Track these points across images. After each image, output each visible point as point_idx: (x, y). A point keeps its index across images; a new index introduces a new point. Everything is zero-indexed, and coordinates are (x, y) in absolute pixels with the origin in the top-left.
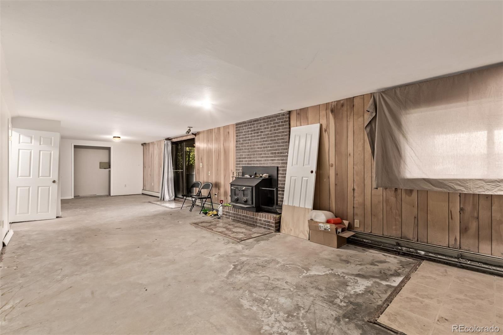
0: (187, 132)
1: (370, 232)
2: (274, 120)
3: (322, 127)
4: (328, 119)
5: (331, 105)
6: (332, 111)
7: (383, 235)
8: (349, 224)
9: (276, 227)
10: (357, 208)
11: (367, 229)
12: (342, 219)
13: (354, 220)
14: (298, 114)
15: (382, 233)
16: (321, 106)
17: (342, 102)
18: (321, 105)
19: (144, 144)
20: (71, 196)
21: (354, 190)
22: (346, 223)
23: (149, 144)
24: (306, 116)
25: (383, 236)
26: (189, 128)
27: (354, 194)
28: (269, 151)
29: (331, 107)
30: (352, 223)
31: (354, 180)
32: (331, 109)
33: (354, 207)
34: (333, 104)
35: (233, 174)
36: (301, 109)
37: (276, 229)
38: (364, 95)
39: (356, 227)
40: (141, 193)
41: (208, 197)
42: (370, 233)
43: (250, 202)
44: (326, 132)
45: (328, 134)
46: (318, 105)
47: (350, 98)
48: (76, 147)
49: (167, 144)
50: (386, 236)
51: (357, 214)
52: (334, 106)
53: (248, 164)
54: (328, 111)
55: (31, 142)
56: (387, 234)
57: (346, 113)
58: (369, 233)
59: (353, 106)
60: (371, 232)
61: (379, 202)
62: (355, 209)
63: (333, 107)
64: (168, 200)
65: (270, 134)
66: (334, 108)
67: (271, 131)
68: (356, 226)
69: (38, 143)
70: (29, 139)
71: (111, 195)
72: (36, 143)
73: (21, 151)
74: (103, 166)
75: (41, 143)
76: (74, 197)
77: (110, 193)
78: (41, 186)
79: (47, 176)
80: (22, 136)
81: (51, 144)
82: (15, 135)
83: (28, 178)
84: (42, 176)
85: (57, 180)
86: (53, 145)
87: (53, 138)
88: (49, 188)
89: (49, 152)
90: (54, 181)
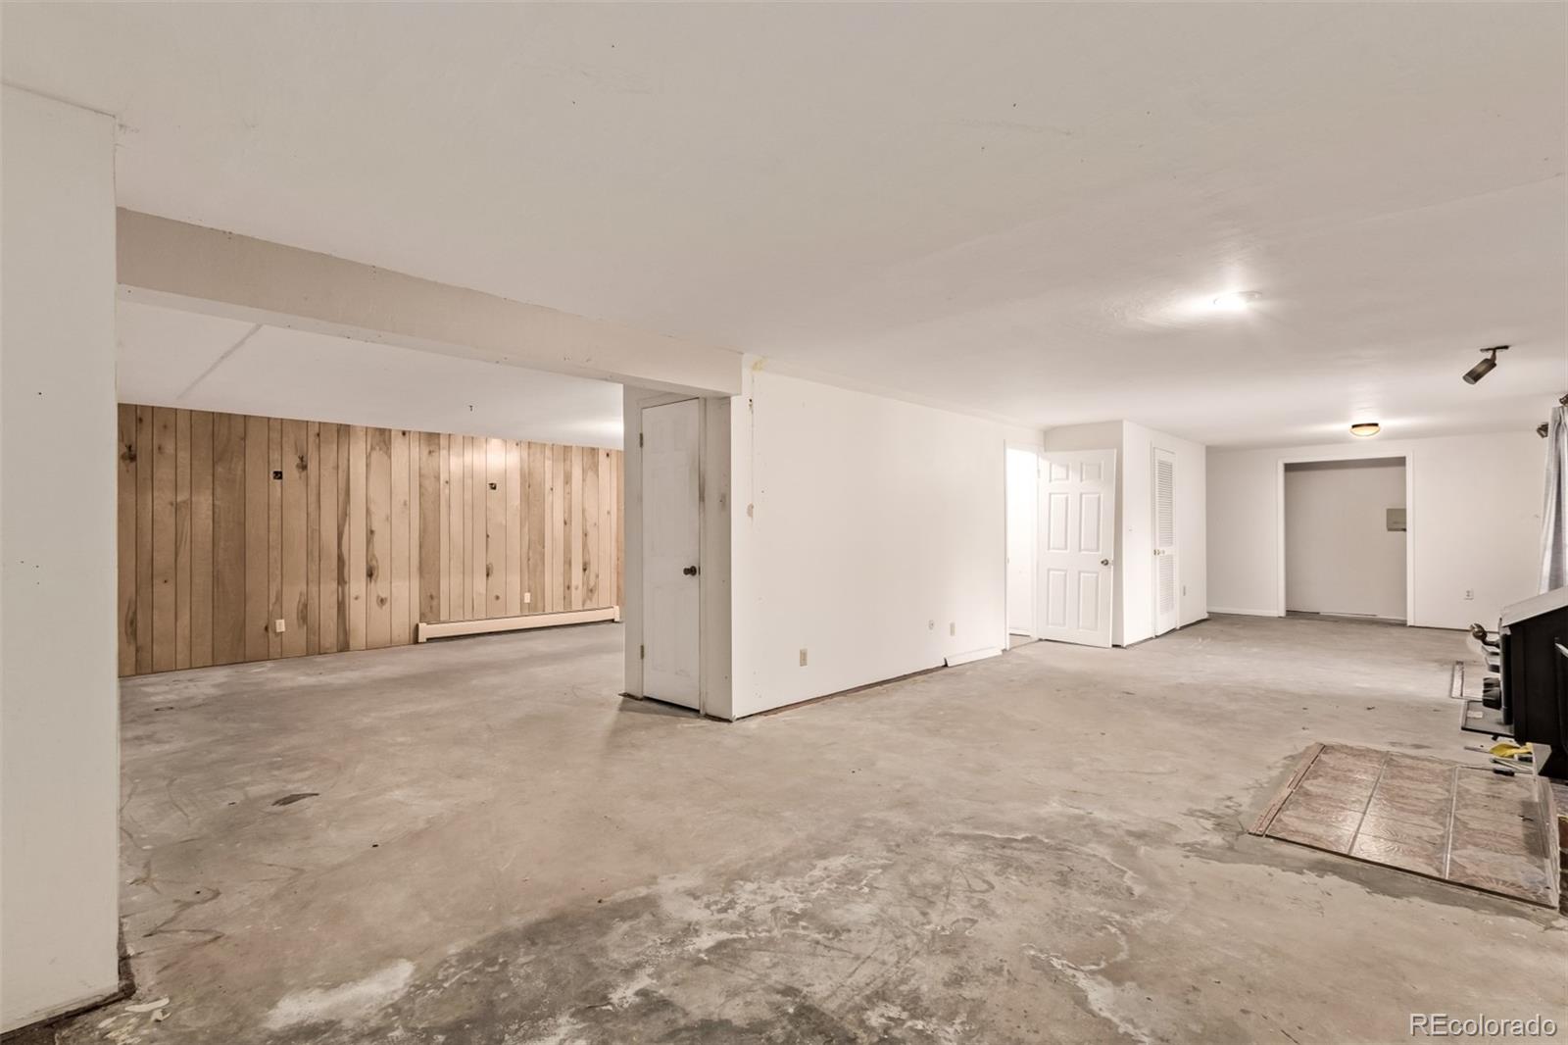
19: (1544, 429)
20: (1277, 610)
48: (1291, 468)
49: (1558, 424)
55: (1068, 478)
69: (1079, 479)
70: (1064, 470)
71: (1409, 624)
72: (1074, 477)
73: (1052, 496)
74: (1396, 521)
75: (1084, 477)
76: (1289, 612)
77: (1406, 616)
78: (1084, 572)
79: (1092, 550)
80: (1053, 466)
81: (1100, 477)
82: (1044, 464)
83: (1065, 551)
84: (1086, 550)
85: (1111, 559)
86: (1102, 479)
87: (1103, 462)
88: (1097, 577)
89: (1065, 496)
90: (1105, 563)
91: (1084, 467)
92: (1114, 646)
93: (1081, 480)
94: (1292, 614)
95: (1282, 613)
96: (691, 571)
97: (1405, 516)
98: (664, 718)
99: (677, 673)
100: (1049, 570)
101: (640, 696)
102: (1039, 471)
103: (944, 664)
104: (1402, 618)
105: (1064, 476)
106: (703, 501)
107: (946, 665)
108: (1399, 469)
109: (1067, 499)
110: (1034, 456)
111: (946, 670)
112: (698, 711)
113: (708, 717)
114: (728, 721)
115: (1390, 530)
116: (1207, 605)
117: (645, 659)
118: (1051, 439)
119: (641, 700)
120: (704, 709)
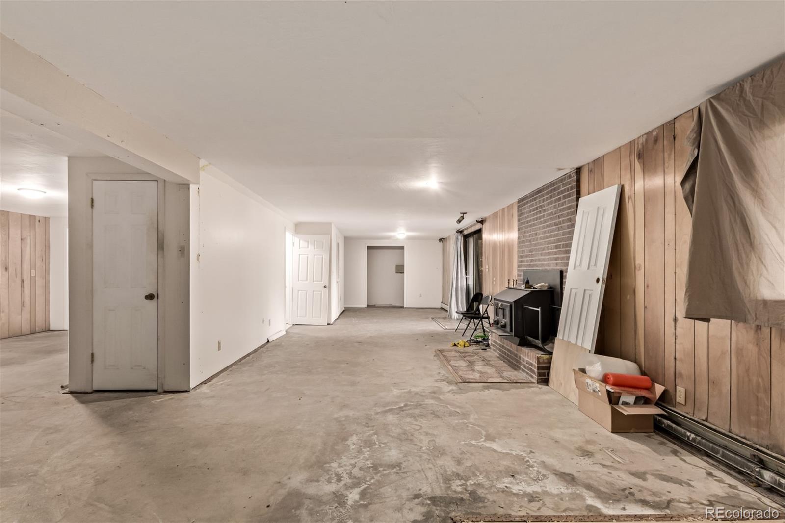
0: (458, 220)
1: (704, 418)
2: (559, 188)
3: (624, 188)
4: (633, 173)
5: (638, 144)
6: (640, 156)
7: (730, 432)
8: (665, 393)
9: (540, 374)
10: (681, 360)
11: (699, 410)
12: (654, 381)
13: (676, 385)
14: (591, 171)
15: (727, 427)
16: (622, 149)
17: (655, 134)
18: (622, 146)
19: (441, 240)
20: (364, 305)
21: (675, 320)
22: (659, 389)
23: (446, 238)
24: (602, 174)
25: (730, 434)
26: (462, 215)
27: (675, 329)
28: (553, 243)
29: (638, 147)
30: (671, 390)
31: (675, 300)
32: (638, 153)
33: (675, 358)
34: (641, 141)
35: (509, 282)
36: (594, 161)
37: (540, 379)
38: (693, 109)
39: (678, 403)
40: (439, 306)
41: (484, 316)
42: (703, 421)
43: (508, 329)
44: (630, 201)
45: (633, 204)
46: (617, 149)
47: (668, 122)
48: (369, 248)
49: (457, 239)
50: (737, 435)
51: (681, 375)
52: (643, 146)
53: (530, 266)
54: (632, 157)
55: (308, 247)
56: (738, 432)
57: (662, 154)
58: (699, 421)
59: (674, 138)
60: (706, 420)
61: (723, 353)
62: (677, 362)
63: (640, 147)
64: (456, 318)
65: (554, 213)
66: (642, 150)
67: (555, 207)
68: (678, 400)
69: (313, 248)
70: (306, 244)
71: (405, 307)
72: (311, 247)
73: (301, 256)
74: (400, 270)
75: (316, 247)
76: (368, 305)
77: (404, 304)
78: (315, 291)
79: (320, 281)
80: (301, 242)
81: (323, 248)
82: (297, 240)
83: (306, 282)
84: (316, 281)
85: (327, 285)
86: (324, 249)
87: (324, 241)
88: (321, 293)
89: (321, 256)
90: (325, 287)
91: (316, 242)
92: (328, 324)
93: (314, 249)
94: (369, 306)
95: (366, 306)
96: (150, 297)
97: (404, 268)
98: (131, 400)
99: (132, 368)
100: (298, 291)
101: (90, 390)
102: (294, 243)
103: (267, 341)
104: (402, 305)
105: (307, 247)
106: (163, 249)
107: (268, 342)
108: (402, 250)
109: (308, 257)
110: (291, 236)
111: (269, 345)
112: (155, 391)
113: (166, 392)
114: (187, 391)
115: (396, 273)
116: (345, 304)
117: (95, 364)
118: (299, 228)
119: (91, 393)
120: (162, 387)
